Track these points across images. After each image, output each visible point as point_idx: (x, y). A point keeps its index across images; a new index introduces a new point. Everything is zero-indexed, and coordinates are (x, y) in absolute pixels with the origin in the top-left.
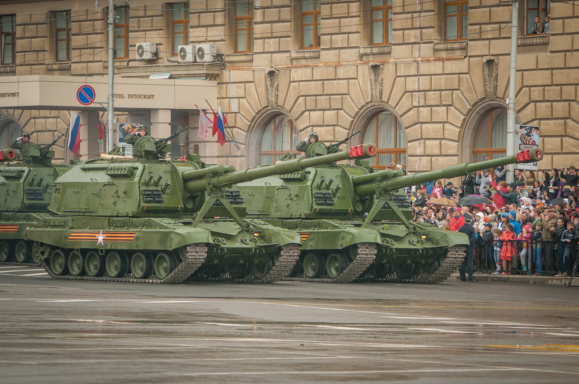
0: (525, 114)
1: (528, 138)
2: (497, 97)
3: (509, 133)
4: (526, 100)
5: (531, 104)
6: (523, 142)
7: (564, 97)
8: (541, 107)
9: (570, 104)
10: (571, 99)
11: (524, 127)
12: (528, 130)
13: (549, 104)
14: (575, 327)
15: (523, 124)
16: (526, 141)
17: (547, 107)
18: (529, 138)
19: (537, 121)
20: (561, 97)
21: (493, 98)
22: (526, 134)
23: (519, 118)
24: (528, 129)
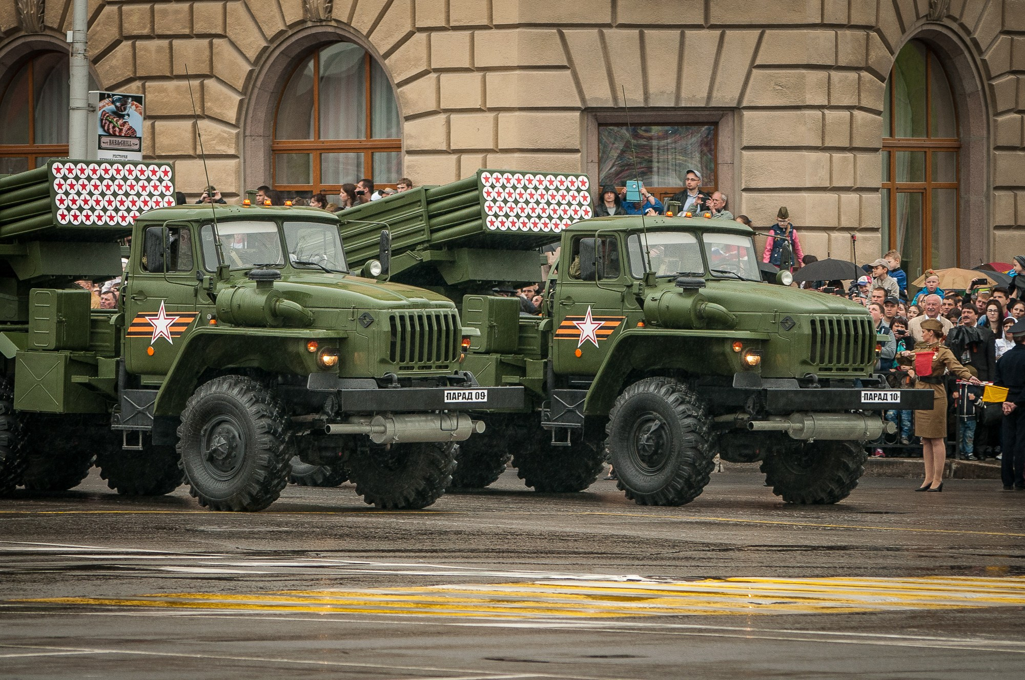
0: (111, 67)
1: (117, 121)
2: (46, 27)
3: (73, 109)
4: (112, 33)
5: (124, 43)
6: (108, 131)
7: (199, 28)
8: (146, 49)
9: (211, 45)
10: (213, 32)
11: (109, 96)
12: (118, 104)
13: (165, 43)
14: (227, 553)
15: (107, 89)
16: (114, 127)
17: (159, 50)
18: (121, 122)
19: (138, 83)
20: (192, 28)
21: (38, 29)
22: (114, 113)
23: (98, 75)
24: (119, 100)
